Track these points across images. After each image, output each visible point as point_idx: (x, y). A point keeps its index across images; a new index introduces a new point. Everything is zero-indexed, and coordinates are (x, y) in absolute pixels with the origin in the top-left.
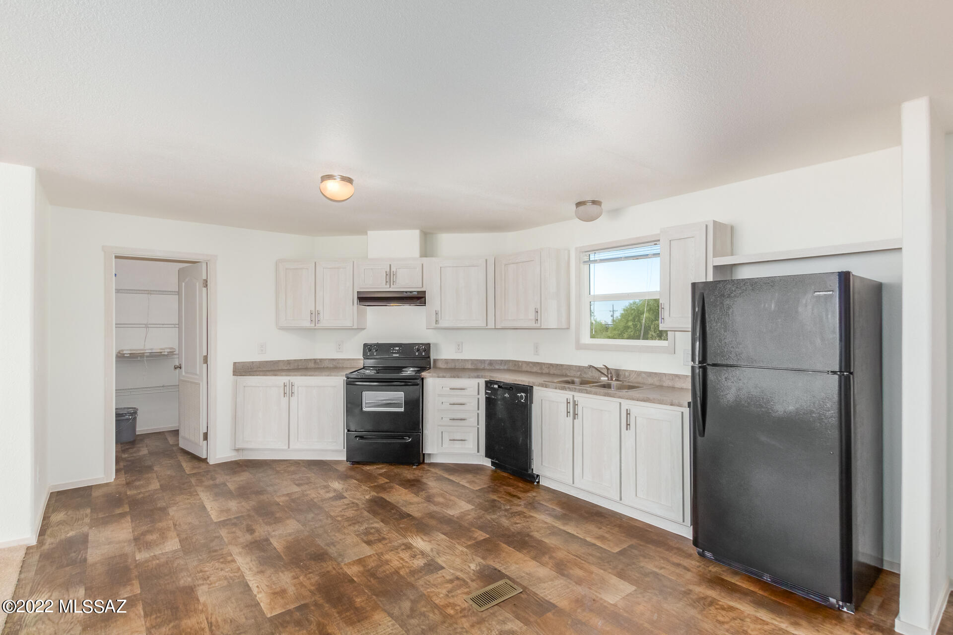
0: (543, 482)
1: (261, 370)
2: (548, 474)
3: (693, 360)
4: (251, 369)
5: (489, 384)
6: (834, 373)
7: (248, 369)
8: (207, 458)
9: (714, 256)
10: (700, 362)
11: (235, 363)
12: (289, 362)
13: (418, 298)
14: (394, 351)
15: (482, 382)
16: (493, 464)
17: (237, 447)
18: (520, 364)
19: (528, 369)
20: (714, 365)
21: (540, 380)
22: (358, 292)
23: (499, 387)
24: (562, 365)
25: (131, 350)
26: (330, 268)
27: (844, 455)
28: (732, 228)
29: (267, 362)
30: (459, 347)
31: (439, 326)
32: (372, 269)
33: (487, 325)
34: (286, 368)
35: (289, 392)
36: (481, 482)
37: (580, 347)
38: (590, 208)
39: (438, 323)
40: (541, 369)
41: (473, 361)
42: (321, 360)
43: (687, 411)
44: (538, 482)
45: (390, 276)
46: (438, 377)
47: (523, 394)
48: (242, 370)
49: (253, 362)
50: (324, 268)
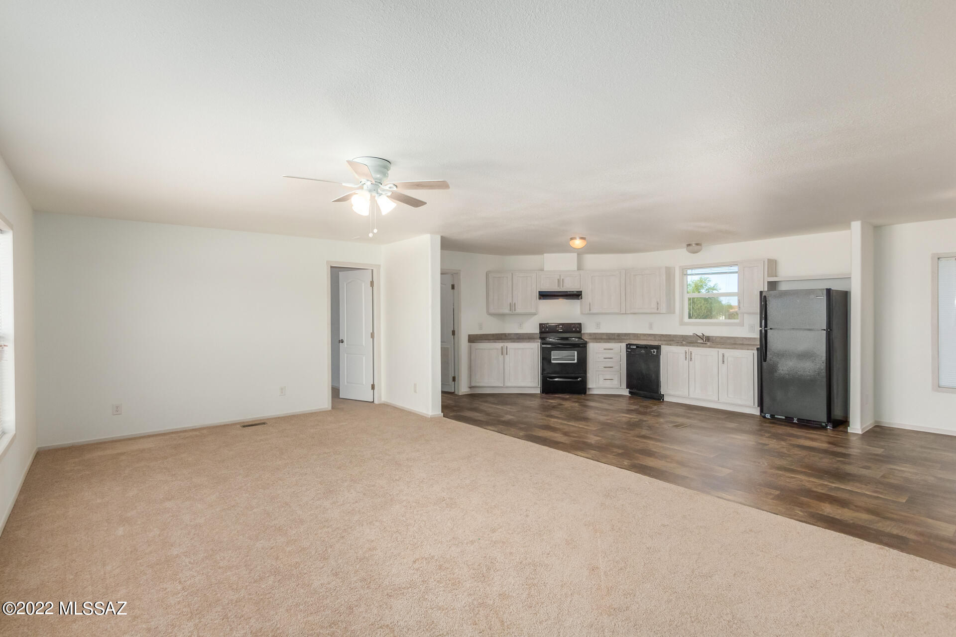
0: (666, 399)
2: (671, 393)
3: (761, 326)
5: (628, 346)
6: (825, 330)
7: (477, 339)
8: (454, 392)
9: (768, 277)
10: (764, 328)
11: (469, 335)
13: (577, 295)
14: (559, 328)
15: (624, 345)
16: (630, 393)
17: (473, 385)
18: (639, 335)
19: (645, 338)
20: (771, 329)
21: (664, 343)
22: (539, 291)
23: (637, 347)
24: (670, 335)
26: (522, 277)
27: (828, 370)
28: (776, 261)
30: (598, 325)
31: (591, 312)
32: (549, 277)
35: (504, 352)
36: (624, 404)
37: (682, 323)
38: (694, 247)
40: (655, 337)
41: (607, 334)
42: (509, 334)
43: (756, 352)
44: (663, 400)
45: (560, 282)
46: (597, 342)
47: (655, 350)
48: (473, 339)
49: (477, 334)
50: (517, 277)
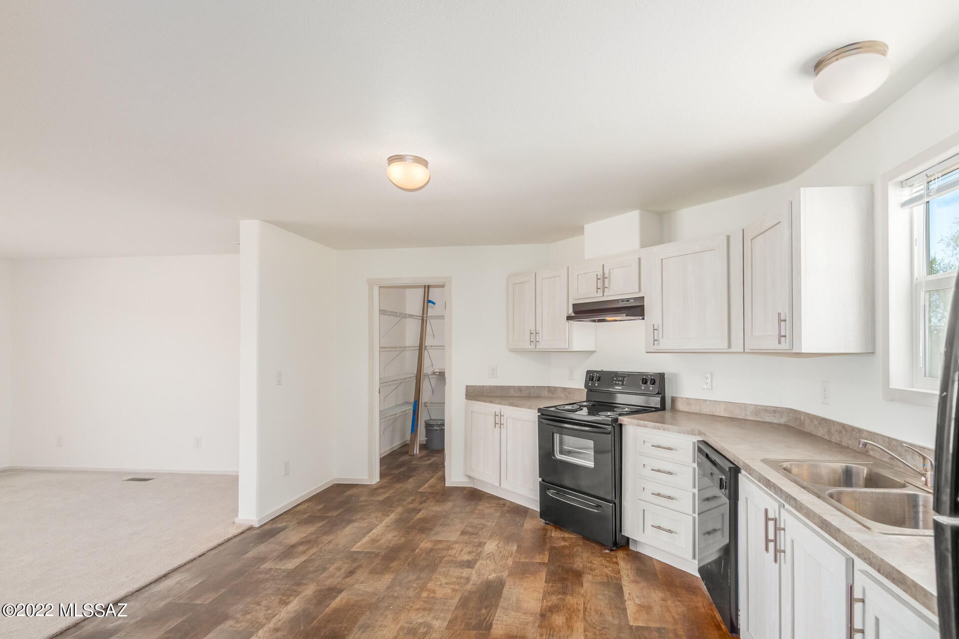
1: (490, 395)
4: (482, 393)
7: (479, 393)
11: (467, 387)
12: (520, 389)
13: (636, 308)
14: (617, 382)
15: (694, 441)
18: (802, 418)
19: (813, 430)
22: (573, 305)
23: (706, 455)
25: (440, 369)
26: (548, 278)
29: (497, 387)
30: (708, 380)
31: (659, 347)
32: (585, 273)
33: (729, 346)
34: (517, 395)
35: (499, 422)
37: (890, 395)
39: (658, 344)
41: (728, 406)
42: (555, 388)
45: (603, 280)
46: (639, 425)
48: (474, 394)
49: (483, 386)
50: (542, 279)
